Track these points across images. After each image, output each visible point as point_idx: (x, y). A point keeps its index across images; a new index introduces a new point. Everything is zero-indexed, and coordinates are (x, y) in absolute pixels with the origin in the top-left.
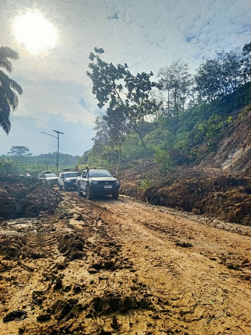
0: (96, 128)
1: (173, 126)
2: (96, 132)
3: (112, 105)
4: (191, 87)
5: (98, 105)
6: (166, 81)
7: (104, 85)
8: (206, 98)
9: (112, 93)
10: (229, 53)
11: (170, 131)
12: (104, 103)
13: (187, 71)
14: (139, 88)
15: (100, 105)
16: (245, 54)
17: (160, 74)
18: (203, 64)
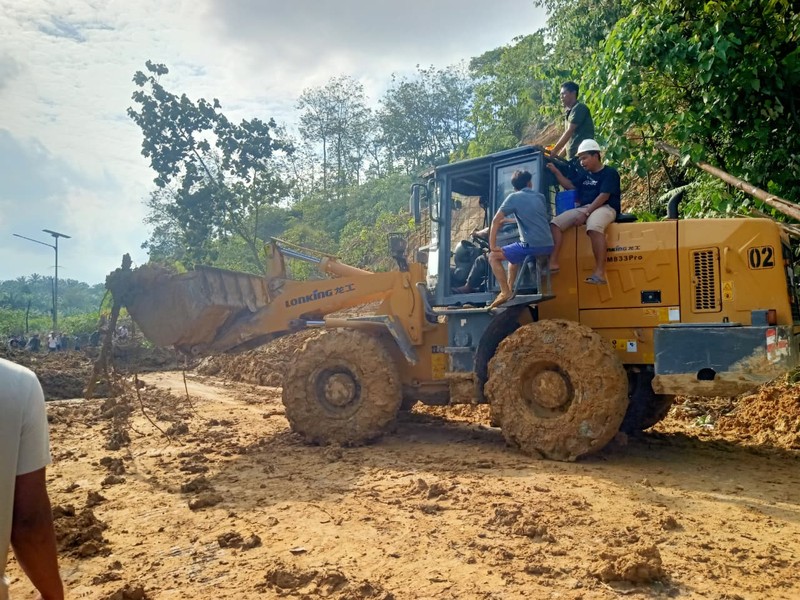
0: (151, 220)
1: (333, 219)
2: (152, 228)
3: (187, 182)
4: (371, 136)
5: (156, 180)
6: (318, 119)
7: (169, 141)
8: (402, 162)
9: (188, 159)
10: (445, 70)
11: (327, 230)
12: (169, 176)
13: (361, 101)
14: (245, 150)
15: (161, 182)
16: (474, 77)
17: (305, 103)
18: (393, 91)
